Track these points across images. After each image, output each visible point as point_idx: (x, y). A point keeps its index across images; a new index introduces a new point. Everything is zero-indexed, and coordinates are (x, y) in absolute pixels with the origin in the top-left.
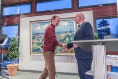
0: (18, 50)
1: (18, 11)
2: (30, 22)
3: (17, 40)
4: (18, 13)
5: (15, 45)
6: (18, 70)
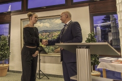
0: (8, 49)
1: (10, 8)
2: (21, 19)
3: (7, 40)
4: (9, 10)
5: (5, 44)
6: (8, 71)
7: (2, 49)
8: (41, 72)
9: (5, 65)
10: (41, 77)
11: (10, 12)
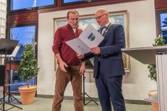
0: (35, 63)
2: (54, 19)
3: (34, 49)
4: (35, 6)
5: (31, 56)
6: (36, 96)
7: (27, 64)
8: (86, 96)
9: (32, 87)
10: (86, 102)
11: (37, 9)
